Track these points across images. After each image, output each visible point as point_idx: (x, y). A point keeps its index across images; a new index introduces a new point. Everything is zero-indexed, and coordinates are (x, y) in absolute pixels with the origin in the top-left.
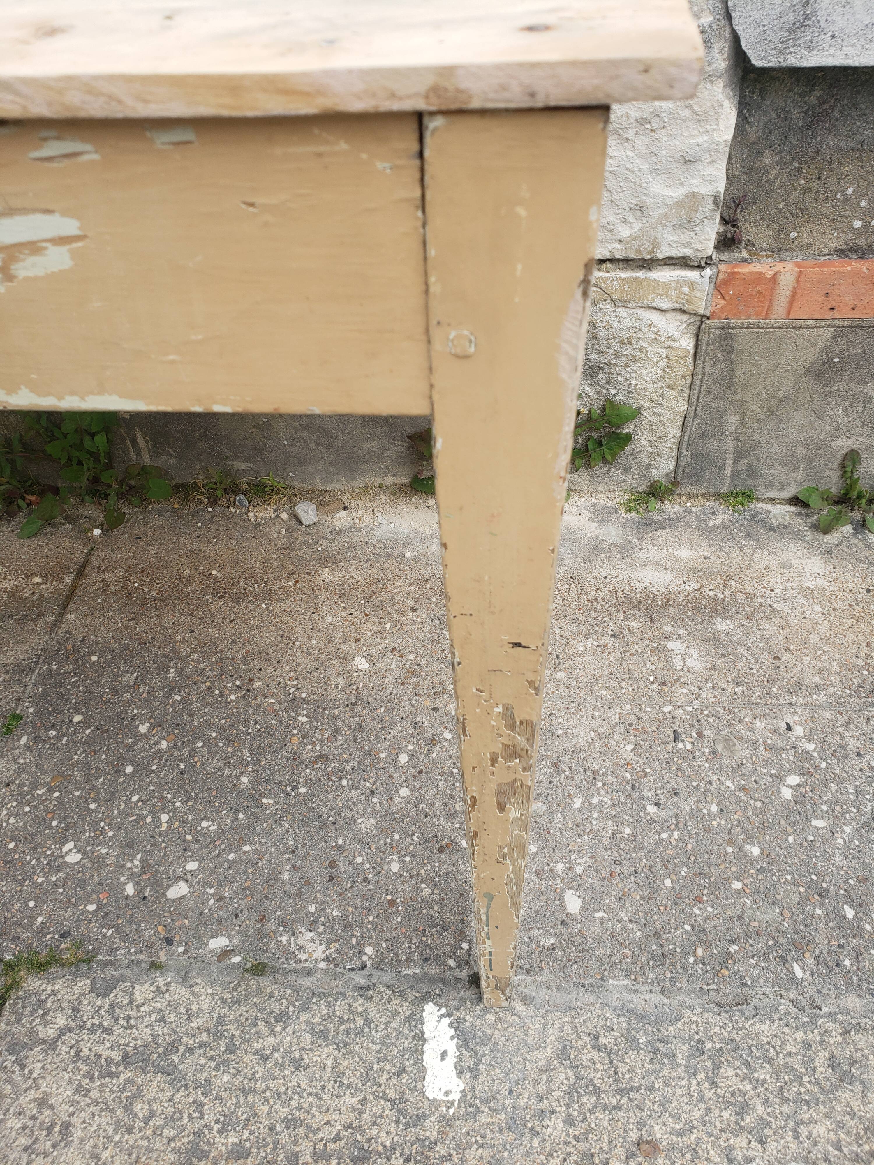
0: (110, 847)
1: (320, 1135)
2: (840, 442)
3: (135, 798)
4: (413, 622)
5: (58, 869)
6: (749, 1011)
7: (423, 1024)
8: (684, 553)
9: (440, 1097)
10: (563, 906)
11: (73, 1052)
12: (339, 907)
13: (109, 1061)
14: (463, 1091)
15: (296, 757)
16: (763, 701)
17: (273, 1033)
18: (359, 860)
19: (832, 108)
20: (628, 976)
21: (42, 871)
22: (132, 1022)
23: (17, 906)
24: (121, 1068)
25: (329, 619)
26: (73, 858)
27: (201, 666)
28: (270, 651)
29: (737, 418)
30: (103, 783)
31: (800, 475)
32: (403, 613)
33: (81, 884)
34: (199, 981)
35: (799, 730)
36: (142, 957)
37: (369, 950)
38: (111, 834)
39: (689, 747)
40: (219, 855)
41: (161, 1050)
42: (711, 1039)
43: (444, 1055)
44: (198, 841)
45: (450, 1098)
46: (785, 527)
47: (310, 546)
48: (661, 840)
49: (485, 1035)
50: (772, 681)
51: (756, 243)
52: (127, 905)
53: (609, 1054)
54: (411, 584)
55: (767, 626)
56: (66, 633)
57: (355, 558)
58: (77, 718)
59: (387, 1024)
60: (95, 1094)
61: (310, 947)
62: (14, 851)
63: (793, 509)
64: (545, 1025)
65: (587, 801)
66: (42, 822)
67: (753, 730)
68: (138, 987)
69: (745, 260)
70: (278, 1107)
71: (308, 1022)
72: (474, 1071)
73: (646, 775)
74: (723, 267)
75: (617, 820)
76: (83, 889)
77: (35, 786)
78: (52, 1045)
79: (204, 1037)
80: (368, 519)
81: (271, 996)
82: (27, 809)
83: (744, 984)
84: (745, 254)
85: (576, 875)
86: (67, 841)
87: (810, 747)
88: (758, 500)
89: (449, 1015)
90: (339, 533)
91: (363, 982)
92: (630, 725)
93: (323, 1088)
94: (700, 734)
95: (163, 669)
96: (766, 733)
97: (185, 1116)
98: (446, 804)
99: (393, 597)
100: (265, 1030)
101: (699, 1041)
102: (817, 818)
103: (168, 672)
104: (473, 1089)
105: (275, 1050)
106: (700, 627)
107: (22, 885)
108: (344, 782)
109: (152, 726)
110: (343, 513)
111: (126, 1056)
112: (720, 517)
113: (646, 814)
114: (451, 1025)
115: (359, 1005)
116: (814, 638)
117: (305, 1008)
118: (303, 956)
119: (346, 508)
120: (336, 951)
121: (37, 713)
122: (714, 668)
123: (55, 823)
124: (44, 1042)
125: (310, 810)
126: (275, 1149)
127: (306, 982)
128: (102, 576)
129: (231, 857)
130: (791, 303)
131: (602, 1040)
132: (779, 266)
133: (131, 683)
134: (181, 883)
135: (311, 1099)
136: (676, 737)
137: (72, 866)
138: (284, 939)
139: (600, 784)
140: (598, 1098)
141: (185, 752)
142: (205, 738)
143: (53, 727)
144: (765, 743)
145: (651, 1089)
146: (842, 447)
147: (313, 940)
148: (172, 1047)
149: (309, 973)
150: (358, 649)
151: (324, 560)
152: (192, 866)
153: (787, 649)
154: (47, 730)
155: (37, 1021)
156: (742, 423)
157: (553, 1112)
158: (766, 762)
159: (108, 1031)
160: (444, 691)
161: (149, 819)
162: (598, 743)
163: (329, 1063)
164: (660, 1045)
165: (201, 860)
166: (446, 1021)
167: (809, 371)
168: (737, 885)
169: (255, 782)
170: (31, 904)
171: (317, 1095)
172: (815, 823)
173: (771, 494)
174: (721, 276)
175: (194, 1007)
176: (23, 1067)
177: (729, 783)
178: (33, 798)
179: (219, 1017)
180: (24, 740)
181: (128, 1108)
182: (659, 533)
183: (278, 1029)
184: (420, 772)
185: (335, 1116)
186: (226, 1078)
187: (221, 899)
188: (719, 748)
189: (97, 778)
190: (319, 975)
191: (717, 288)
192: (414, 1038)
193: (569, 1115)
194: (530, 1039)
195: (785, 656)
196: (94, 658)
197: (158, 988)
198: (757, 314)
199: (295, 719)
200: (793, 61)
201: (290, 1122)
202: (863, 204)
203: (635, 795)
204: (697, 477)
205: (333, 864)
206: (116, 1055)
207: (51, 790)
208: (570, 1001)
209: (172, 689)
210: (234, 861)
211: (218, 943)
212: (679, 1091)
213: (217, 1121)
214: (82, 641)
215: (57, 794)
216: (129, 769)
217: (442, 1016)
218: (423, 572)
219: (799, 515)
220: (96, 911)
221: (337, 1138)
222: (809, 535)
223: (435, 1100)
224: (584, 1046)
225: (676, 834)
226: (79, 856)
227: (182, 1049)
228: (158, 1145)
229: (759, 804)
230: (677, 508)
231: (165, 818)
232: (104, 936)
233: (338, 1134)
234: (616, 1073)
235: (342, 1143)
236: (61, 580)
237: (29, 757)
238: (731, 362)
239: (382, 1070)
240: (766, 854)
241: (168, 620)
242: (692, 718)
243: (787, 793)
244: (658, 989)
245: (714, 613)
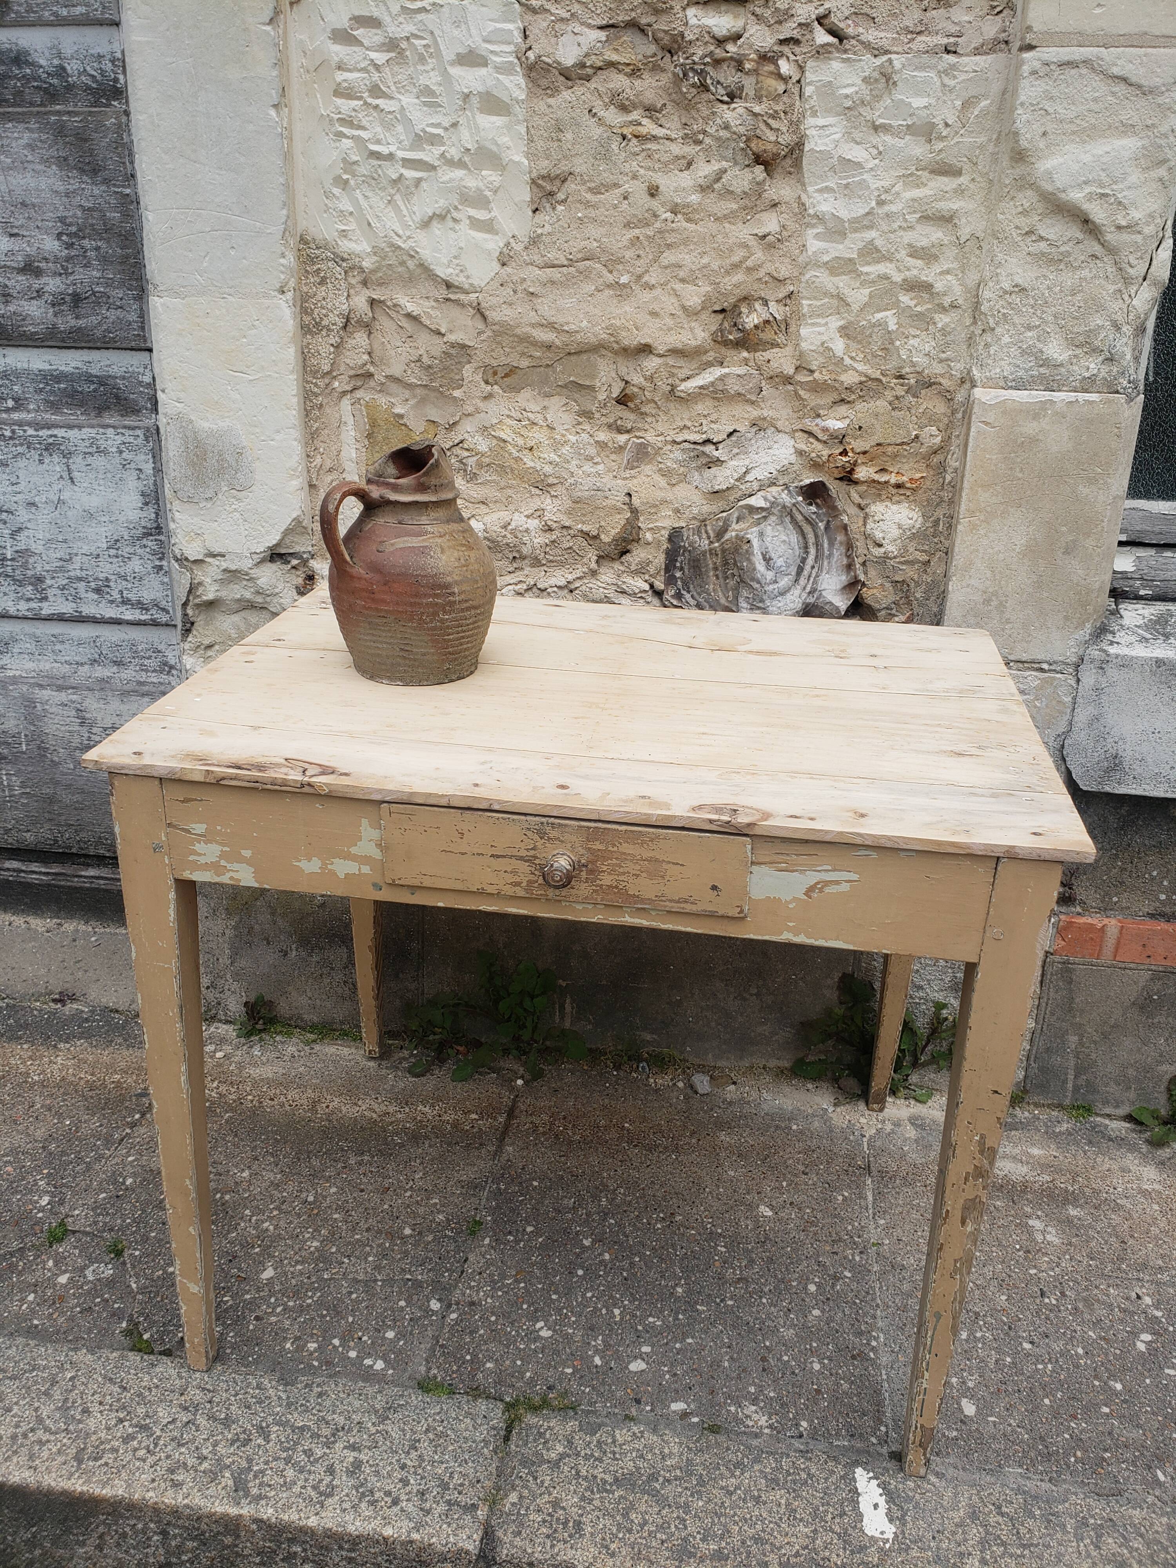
0: (575, 1329)
1: (783, 1551)
2: (1164, 1067)
3: (589, 1295)
4: (806, 1184)
5: (535, 1340)
6: (1122, 1501)
7: (855, 1482)
8: (1036, 1151)
9: (877, 1535)
10: (960, 1409)
11: (573, 1472)
12: (774, 1391)
13: (605, 1482)
14: (895, 1533)
15: (721, 1277)
16: (1114, 1274)
17: (733, 1475)
18: (786, 1358)
19: (1138, 818)
20: (1020, 1466)
21: (522, 1339)
22: (617, 1456)
23: (508, 1362)
24: (614, 1487)
25: (732, 1173)
26: (545, 1333)
27: (628, 1198)
28: (685, 1193)
29: (1076, 1038)
30: (560, 1280)
31: (1132, 1095)
32: (796, 1175)
33: (557, 1352)
34: (667, 1432)
35: (1148, 1300)
36: (616, 1411)
37: (804, 1424)
38: (573, 1319)
39: (1054, 1302)
40: (667, 1344)
41: (644, 1478)
42: (1093, 1517)
43: (876, 1506)
44: (648, 1332)
45: (885, 1536)
46: (1122, 1139)
47: (705, 1112)
48: (1037, 1370)
49: (908, 1496)
50: (1121, 1259)
51: (1087, 902)
52: (598, 1372)
53: (1011, 1520)
54: (800, 1153)
55: (1113, 1216)
56: (508, 1160)
57: (747, 1126)
58: (529, 1229)
59: (826, 1479)
60: (597, 1503)
61: (755, 1417)
62: (496, 1322)
63: (1128, 1125)
64: (956, 1495)
65: (972, 1333)
66: (517, 1305)
67: (1108, 1296)
68: (617, 1432)
69: (1079, 914)
70: (746, 1528)
71: (761, 1472)
72: (902, 1520)
73: (1020, 1320)
74: (1062, 917)
75: (998, 1350)
76: (559, 1355)
77: (503, 1276)
78: (556, 1465)
79: (678, 1472)
80: (754, 1094)
81: (728, 1449)
82: (500, 1293)
83: (1117, 1482)
84: (1079, 909)
85: (969, 1388)
86: (538, 1321)
87: (1159, 1314)
88: (1097, 1115)
89: (876, 1478)
90: (730, 1103)
91: (802, 1447)
92: (1003, 1281)
93: (781, 1519)
94: (1063, 1294)
95: (595, 1198)
96: (1119, 1299)
97: (673, 1526)
98: (853, 1325)
99: (785, 1162)
100: (727, 1474)
101: (1083, 1518)
102: (1168, 1368)
103: (600, 1201)
104: (903, 1532)
105: (738, 1488)
106: (1055, 1211)
107: (508, 1348)
108: (764, 1300)
109: (594, 1242)
110: (732, 1087)
111: (616, 1480)
112: (1065, 1126)
113: (1023, 1349)
114: (878, 1485)
115: (801, 1463)
116: (1154, 1230)
117: (757, 1460)
118: (751, 1424)
119: (734, 1083)
120: (777, 1421)
121: (494, 1221)
122: (1070, 1244)
123: (525, 1306)
124: (549, 1462)
125: (738, 1317)
126: (748, 1557)
127: (755, 1442)
128: (530, 1119)
129: (678, 1346)
130: (1117, 949)
131: (1004, 1509)
132: (1106, 921)
133: (571, 1206)
134: (639, 1361)
135: (772, 1525)
136: (1043, 1294)
137: (546, 1339)
138: (733, 1409)
139: (981, 1323)
140: (1006, 1548)
141: (626, 1264)
142: (642, 1256)
143: (510, 1233)
144: (1119, 1306)
145: (1048, 1546)
146: (1166, 1072)
147: (756, 1412)
148: (653, 1477)
149: (756, 1436)
150: (761, 1200)
151: (720, 1125)
152: (646, 1349)
153: (1132, 1236)
154: (505, 1235)
155: (541, 1446)
156: (1081, 1043)
157: (970, 1554)
158: (1121, 1321)
159: (600, 1460)
160: (840, 1240)
161: (604, 1311)
162: (977, 1292)
163: (783, 1502)
164: (1051, 1517)
165: (653, 1346)
166: (875, 1482)
167: (1134, 1004)
168: (1106, 1410)
169: (689, 1292)
170: (519, 1363)
171: (776, 1523)
172: (1167, 1371)
173: (1108, 1110)
174: (1061, 924)
175: (666, 1451)
176: (535, 1478)
177: (1091, 1333)
178: (503, 1285)
179: (688, 1459)
180: (487, 1241)
181: (625, 1515)
182: (1013, 1133)
183: (737, 1473)
184: (828, 1299)
185: (794, 1539)
186: (701, 1503)
187: (675, 1375)
188: (1080, 1305)
189: (555, 1276)
190: (765, 1438)
191: (1058, 932)
192: (850, 1491)
193: (983, 1558)
194: (945, 1503)
195: (1131, 1242)
196: (535, 1183)
197: (634, 1434)
198: (1091, 955)
199: (715, 1248)
200: (1108, 789)
201: (757, 1540)
202: (1165, 883)
203: (1012, 1334)
204: (1043, 1088)
205: (764, 1359)
206: (609, 1478)
207: (517, 1281)
208: (975, 1480)
209: (606, 1214)
210: (681, 1349)
211: (678, 1406)
212: (1070, 1550)
213: (699, 1533)
214: (523, 1169)
215: (522, 1285)
216: (580, 1272)
217: (870, 1478)
218: (809, 1143)
219: (1134, 1130)
220: (573, 1373)
221: (797, 1555)
222: (1144, 1148)
223: (872, 1537)
224: (991, 1512)
225: (1050, 1366)
226: (550, 1333)
227: (661, 1479)
228: (654, 1544)
229: (1118, 1352)
230: (1026, 1114)
231: (617, 1312)
232: (583, 1392)
233: (798, 1552)
234: (1018, 1533)
235: (802, 1559)
236: (495, 1119)
237: (492, 1255)
238: (1071, 991)
239: (827, 1511)
240: (1127, 1389)
241: (594, 1160)
242: (1055, 1281)
243: (1141, 1347)
244: (1047, 1478)
245: (1066, 1202)
